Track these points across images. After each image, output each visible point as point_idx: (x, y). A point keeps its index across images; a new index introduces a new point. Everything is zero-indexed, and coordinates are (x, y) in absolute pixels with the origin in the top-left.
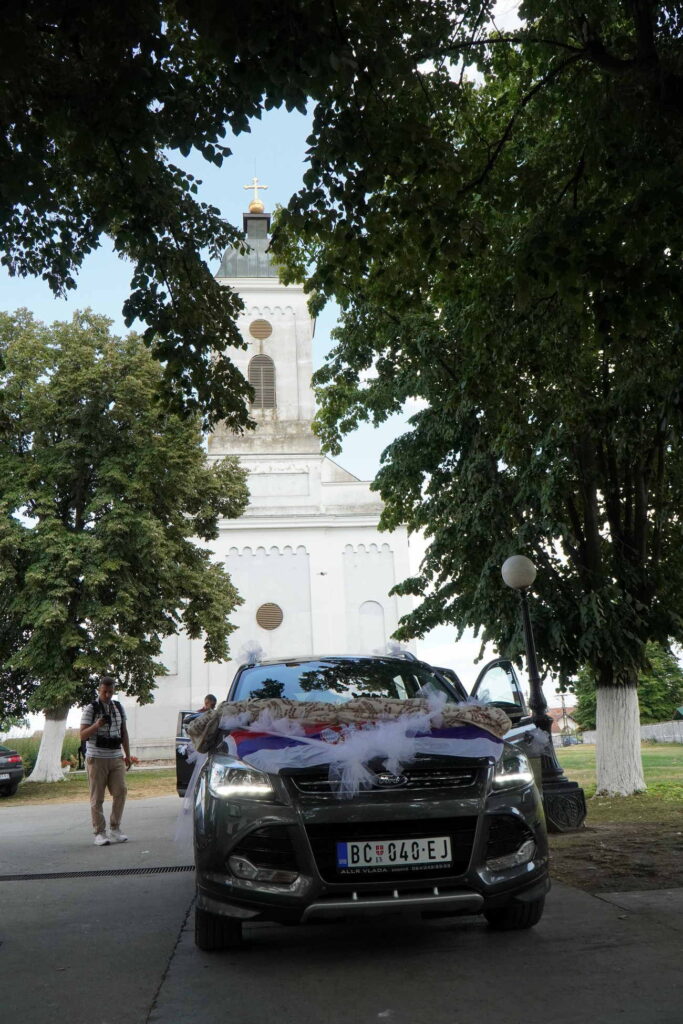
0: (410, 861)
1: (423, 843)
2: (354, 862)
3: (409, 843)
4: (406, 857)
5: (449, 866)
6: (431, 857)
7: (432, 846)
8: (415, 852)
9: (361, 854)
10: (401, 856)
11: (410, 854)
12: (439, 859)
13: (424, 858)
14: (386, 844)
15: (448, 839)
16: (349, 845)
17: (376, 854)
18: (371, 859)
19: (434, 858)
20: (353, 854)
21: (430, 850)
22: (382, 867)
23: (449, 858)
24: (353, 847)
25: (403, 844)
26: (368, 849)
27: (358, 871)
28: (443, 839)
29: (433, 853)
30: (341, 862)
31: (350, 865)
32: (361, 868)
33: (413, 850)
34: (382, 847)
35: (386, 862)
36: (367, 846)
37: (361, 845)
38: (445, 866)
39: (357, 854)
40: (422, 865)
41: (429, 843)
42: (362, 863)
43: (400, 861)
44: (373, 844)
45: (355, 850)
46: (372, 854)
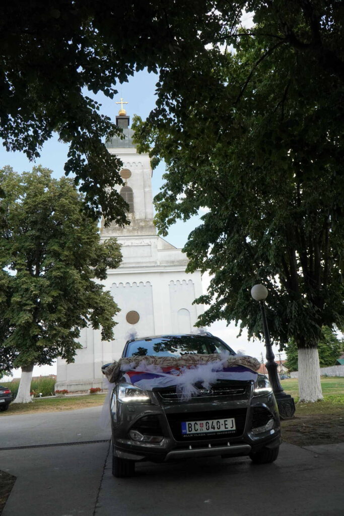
0: (216, 430)
1: (222, 421)
2: (189, 431)
3: (215, 421)
4: (214, 428)
5: (234, 432)
6: (226, 428)
7: (226, 423)
8: (218, 426)
9: (193, 427)
10: (212, 428)
11: (216, 427)
12: (229, 429)
13: (223, 429)
14: (204, 422)
15: (233, 419)
16: (187, 423)
17: (200, 427)
18: (197, 429)
19: (227, 428)
20: (189, 427)
21: (225, 425)
22: (203, 433)
23: (234, 428)
24: (189, 424)
25: (213, 422)
26: (196, 425)
27: (192, 435)
28: (231, 419)
29: (227, 426)
30: (184, 431)
31: (188, 433)
34: (203, 424)
35: (205, 430)
36: (196, 423)
37: (193, 423)
39: (191, 427)
40: (222, 431)
41: (225, 421)
42: (193, 432)
43: (211, 430)
44: (198, 422)
45: (190, 425)
46: (198, 427)
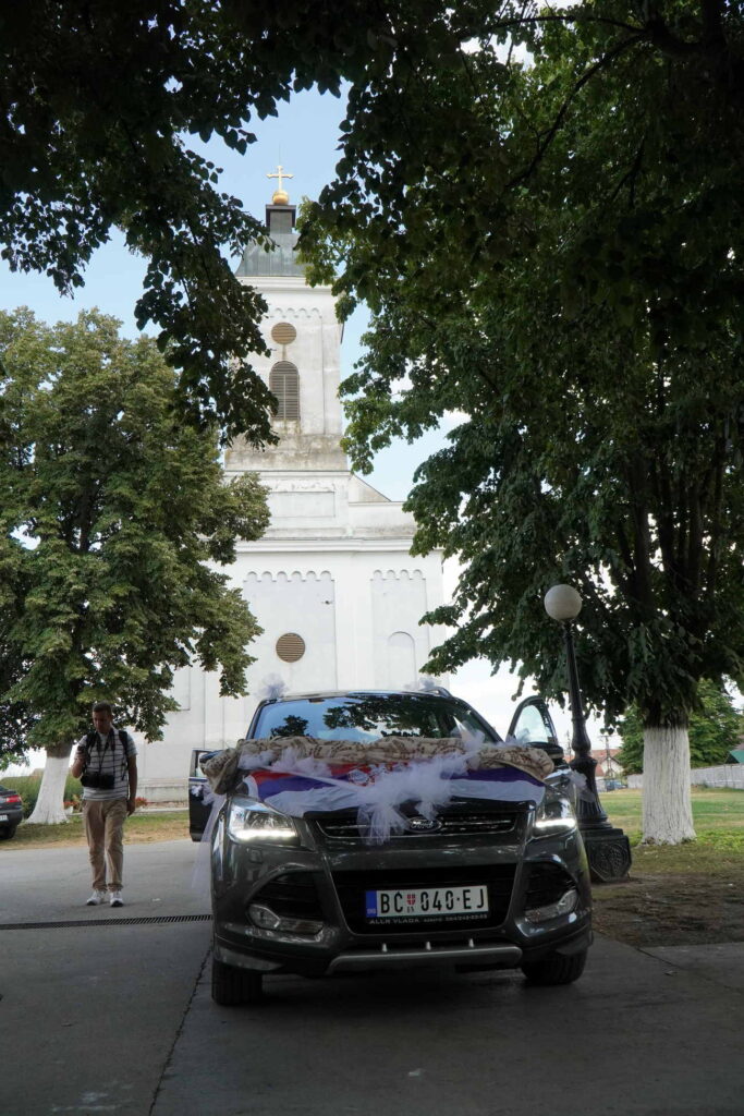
0: (444, 911)
1: (458, 891)
2: (383, 911)
3: (442, 892)
4: (439, 907)
5: (486, 916)
6: (466, 907)
7: (468, 895)
8: (449, 902)
9: (391, 903)
10: (435, 906)
11: (443, 903)
12: (474, 909)
13: (459, 908)
14: (418, 892)
15: (484, 888)
16: (379, 893)
17: (408, 904)
18: (402, 908)
19: (469, 908)
20: (383, 903)
21: (466, 899)
22: (414, 917)
23: (485, 908)
24: (383, 895)
25: (437, 893)
26: (398, 898)
27: (388, 921)
28: (479, 888)
29: (468, 903)
30: (370, 911)
31: (380, 915)
32: (391, 918)
33: (447, 899)
34: (414, 896)
35: (418, 911)
36: (398, 894)
37: (391, 894)
38: (481, 916)
39: (387, 903)
40: (457, 915)
41: (465, 892)
42: (392, 913)
43: (432, 911)
44: (404, 893)
45: (385, 899)
46: (402, 903)
